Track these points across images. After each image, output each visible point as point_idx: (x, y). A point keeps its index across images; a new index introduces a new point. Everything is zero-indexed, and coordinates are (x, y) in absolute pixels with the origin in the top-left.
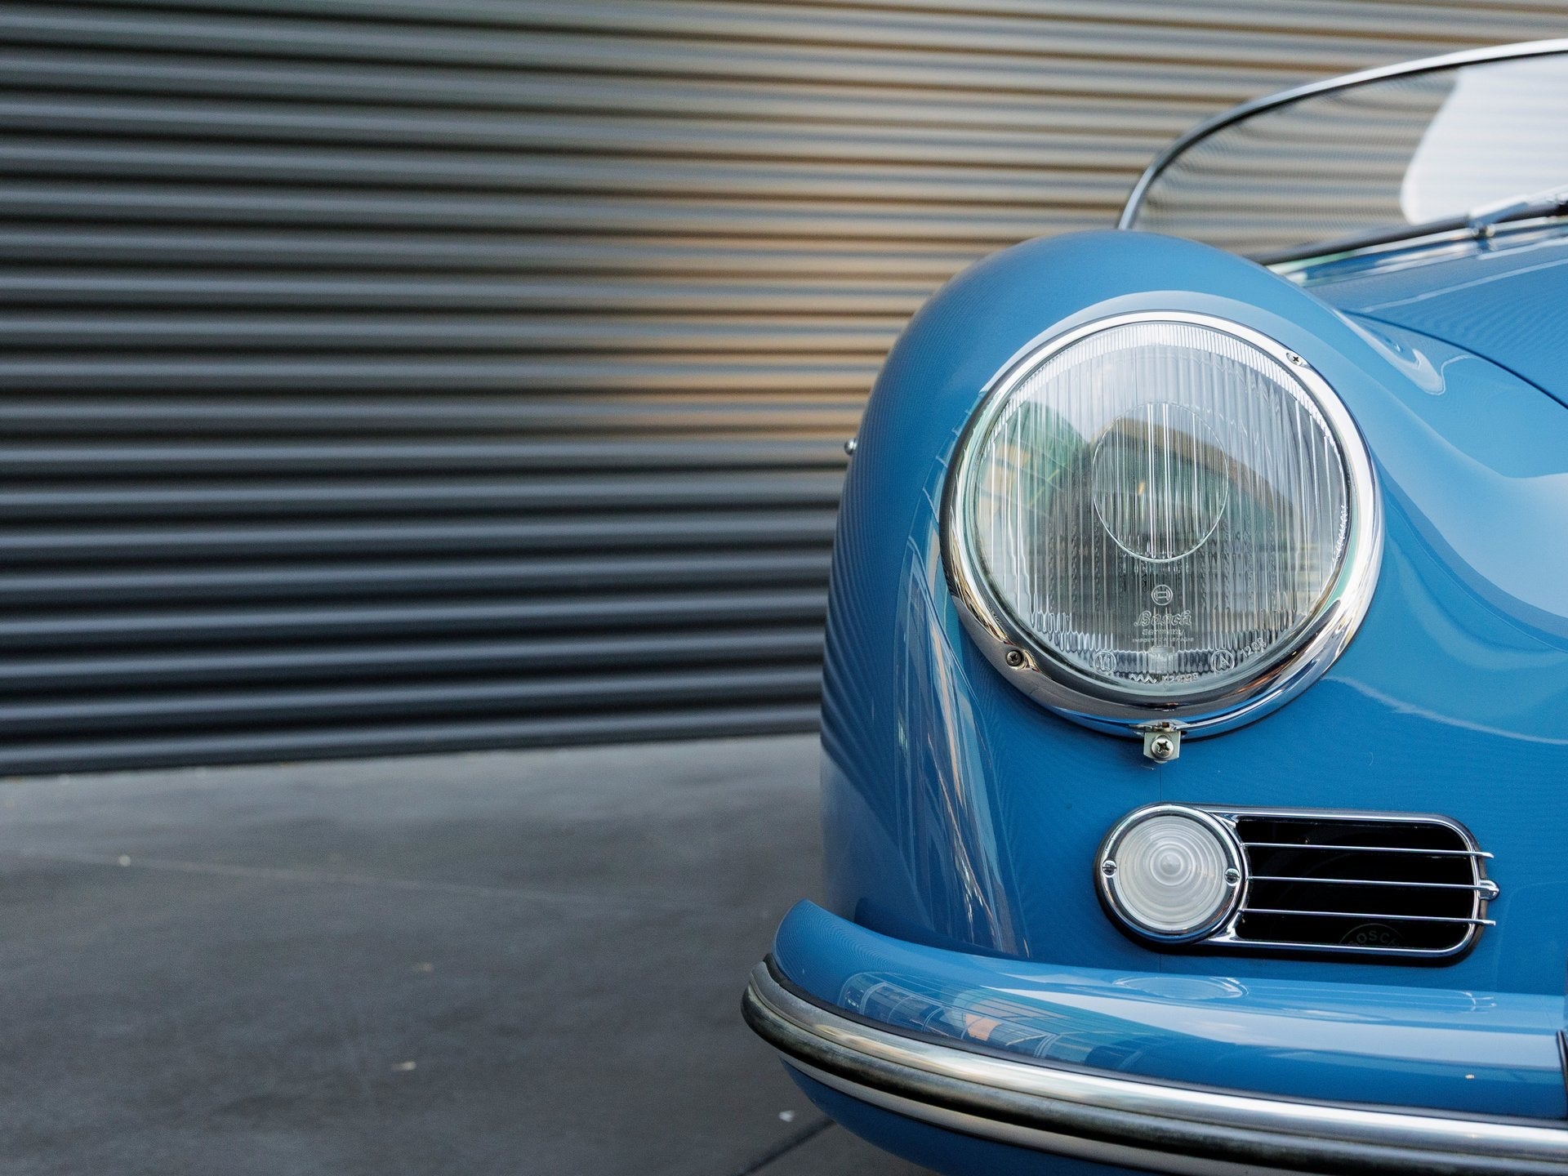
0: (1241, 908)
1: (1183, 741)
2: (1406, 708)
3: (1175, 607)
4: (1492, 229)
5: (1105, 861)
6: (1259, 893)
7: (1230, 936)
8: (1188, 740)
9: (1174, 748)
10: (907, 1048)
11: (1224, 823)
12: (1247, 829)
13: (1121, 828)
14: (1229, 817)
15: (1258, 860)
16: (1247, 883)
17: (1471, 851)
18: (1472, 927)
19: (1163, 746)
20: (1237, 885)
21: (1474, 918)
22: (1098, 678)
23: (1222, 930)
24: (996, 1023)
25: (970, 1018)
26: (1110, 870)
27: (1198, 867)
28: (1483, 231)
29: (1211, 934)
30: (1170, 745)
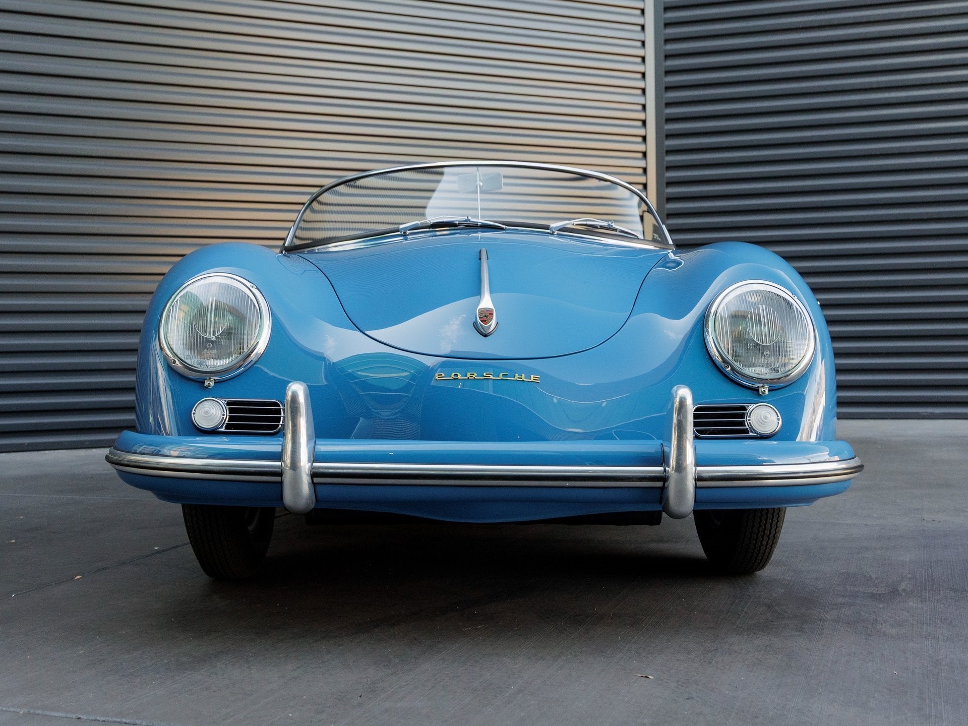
0: (226, 422)
1: (215, 383)
2: (272, 374)
3: (212, 349)
4: (408, 232)
5: (193, 412)
6: (231, 419)
7: (223, 429)
8: (216, 382)
9: (212, 384)
10: (139, 457)
11: (222, 402)
12: (229, 404)
13: (196, 405)
14: (225, 401)
15: (231, 411)
16: (228, 417)
17: (281, 407)
18: (280, 426)
19: (209, 383)
20: (225, 417)
21: (281, 423)
22: (194, 367)
23: (222, 427)
24: (178, 452)
25: (166, 451)
26: (194, 414)
27: (216, 413)
28: (405, 233)
29: (218, 428)
30: (211, 383)
